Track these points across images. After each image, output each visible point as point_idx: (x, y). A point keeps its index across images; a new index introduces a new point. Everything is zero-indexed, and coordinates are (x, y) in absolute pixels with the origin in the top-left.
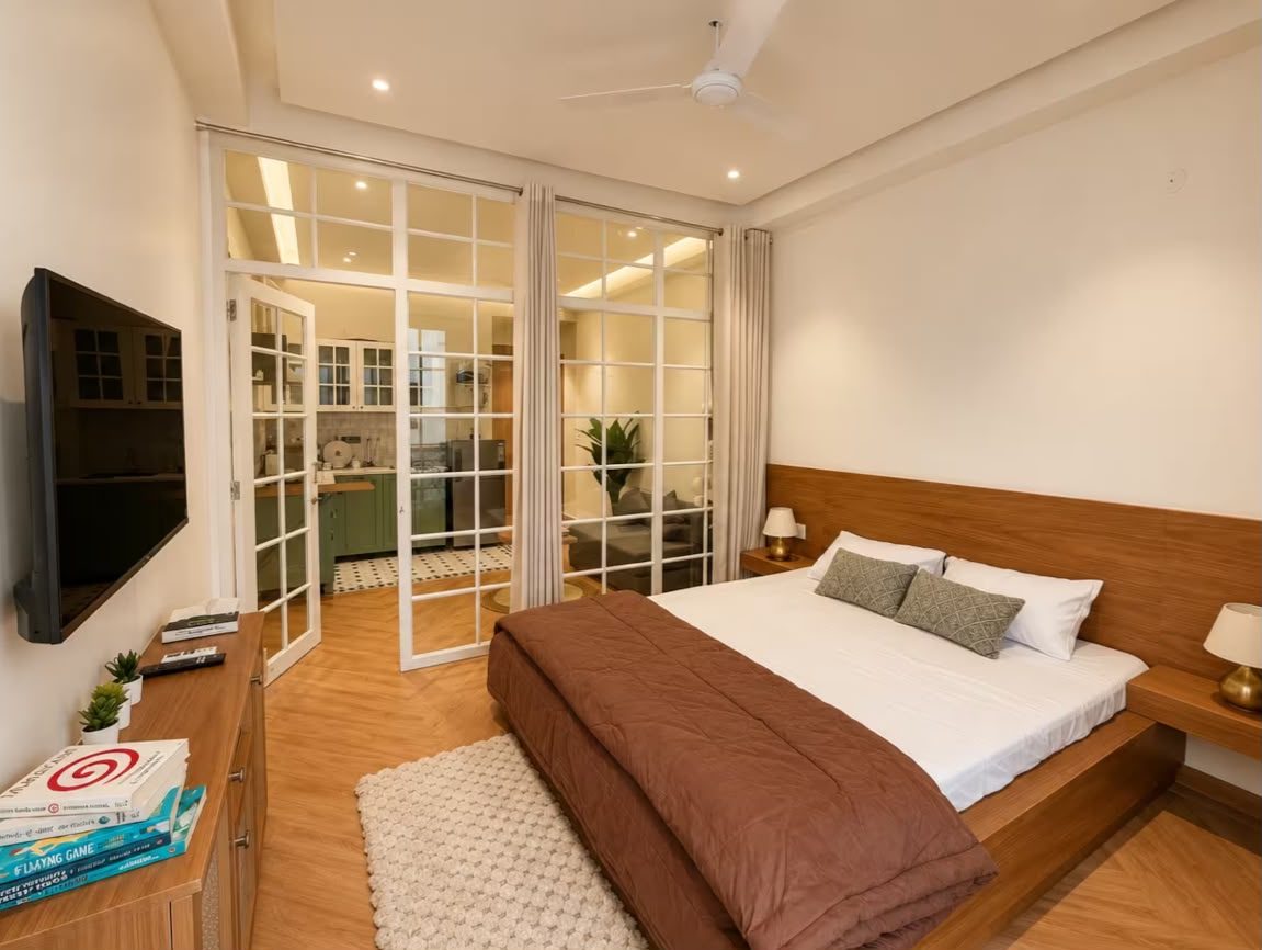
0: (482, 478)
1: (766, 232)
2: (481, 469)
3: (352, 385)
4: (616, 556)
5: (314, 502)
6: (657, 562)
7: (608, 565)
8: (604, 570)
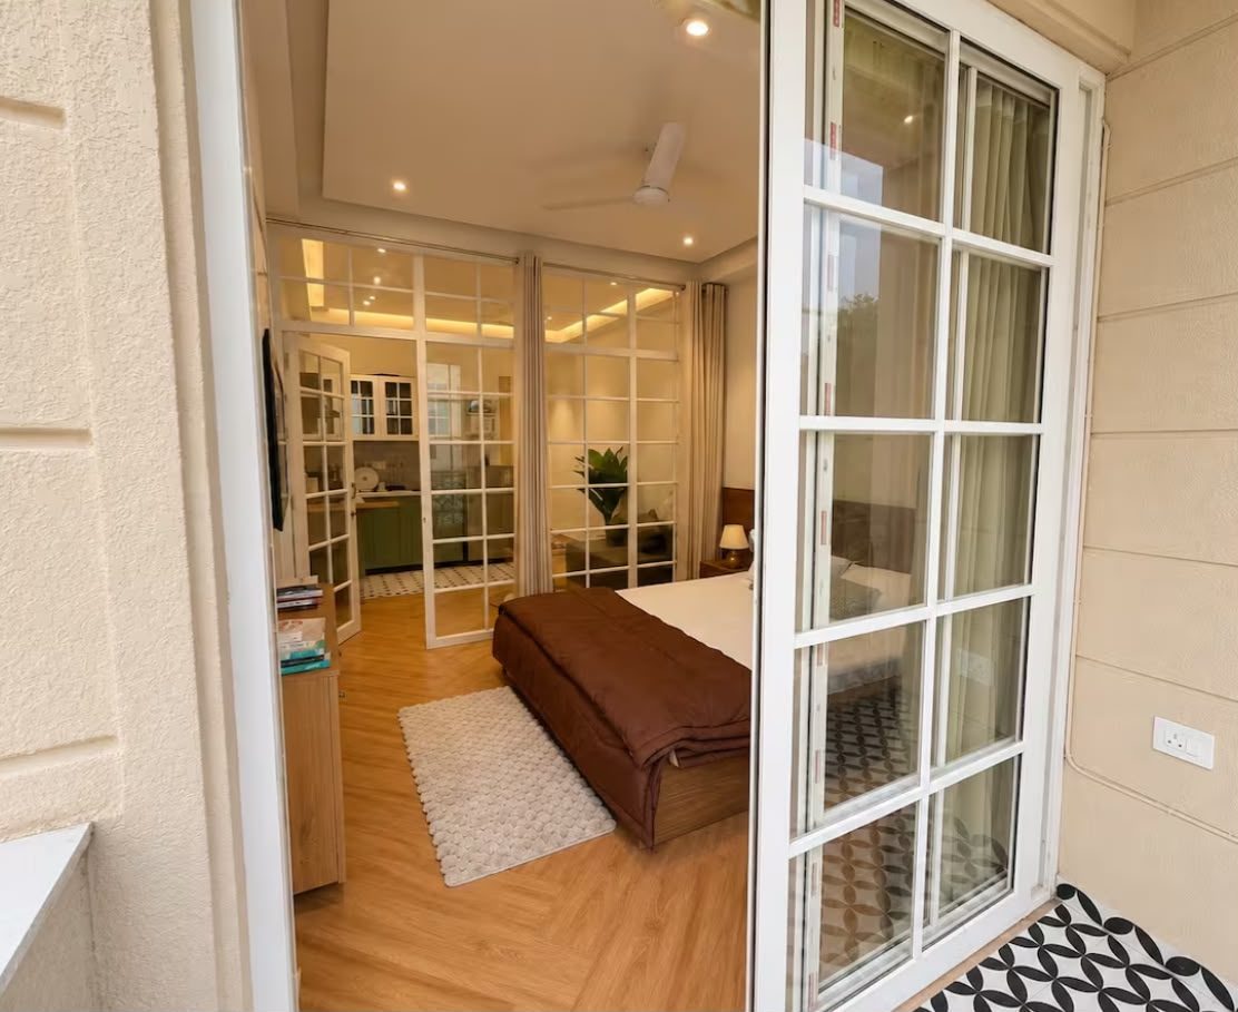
0: (488, 495)
1: (721, 285)
2: (487, 487)
3: (376, 415)
4: (596, 562)
5: (352, 515)
6: (632, 568)
7: (591, 568)
8: (588, 572)
